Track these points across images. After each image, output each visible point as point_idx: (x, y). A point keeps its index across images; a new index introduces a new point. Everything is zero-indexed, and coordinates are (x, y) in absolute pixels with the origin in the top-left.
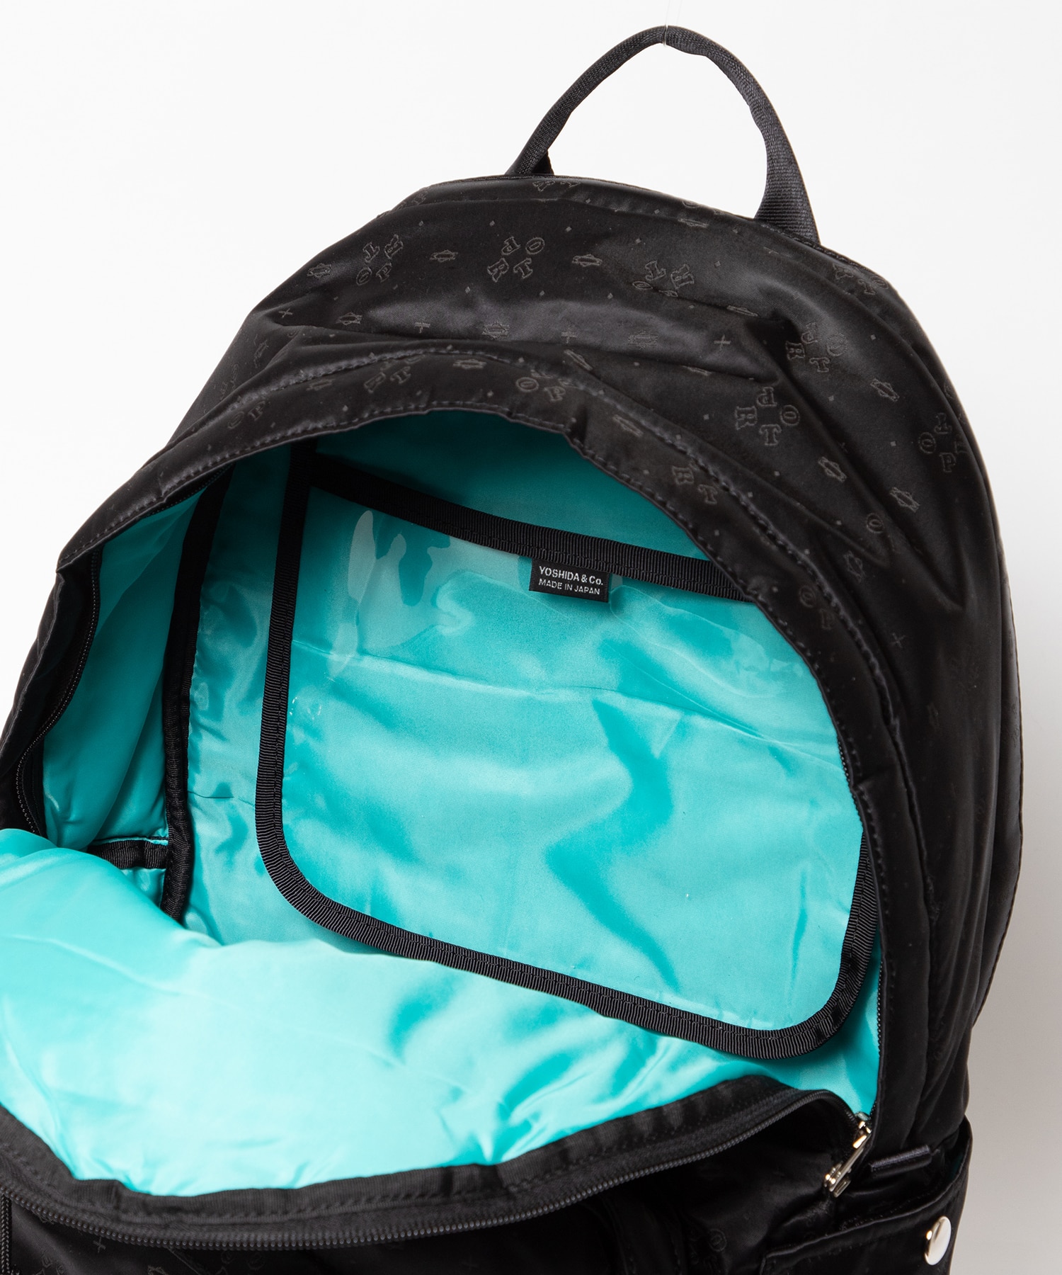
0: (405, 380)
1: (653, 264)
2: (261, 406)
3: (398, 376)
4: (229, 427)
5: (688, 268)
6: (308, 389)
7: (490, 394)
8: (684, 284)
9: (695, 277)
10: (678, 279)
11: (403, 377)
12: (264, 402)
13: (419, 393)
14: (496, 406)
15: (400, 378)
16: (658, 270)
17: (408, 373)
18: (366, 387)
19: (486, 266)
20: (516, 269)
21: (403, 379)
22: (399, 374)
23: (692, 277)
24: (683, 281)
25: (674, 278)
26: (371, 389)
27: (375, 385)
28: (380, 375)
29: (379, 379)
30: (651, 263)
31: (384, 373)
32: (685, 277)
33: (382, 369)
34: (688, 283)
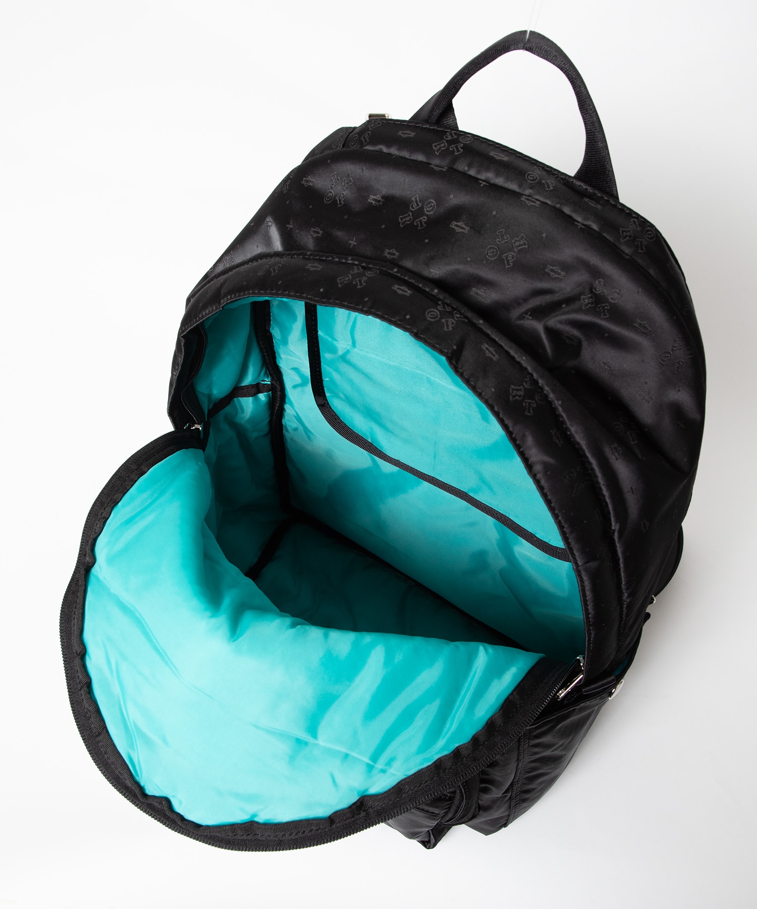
0: (362, 286)
1: (502, 231)
2: (279, 267)
3: (358, 282)
4: (258, 274)
5: (525, 237)
6: (306, 267)
7: (408, 317)
8: (520, 248)
9: (528, 243)
10: (517, 244)
11: (361, 284)
12: (281, 265)
13: (366, 299)
14: (409, 327)
15: (359, 284)
16: (504, 236)
17: (365, 282)
18: (338, 281)
19: (399, 216)
20: (416, 222)
21: (360, 285)
22: (359, 280)
23: (526, 243)
24: (520, 245)
25: (515, 243)
26: (341, 284)
27: (343, 283)
28: (349, 276)
29: (347, 279)
30: (501, 230)
31: (351, 276)
32: (522, 243)
33: (351, 272)
34: (523, 247)
